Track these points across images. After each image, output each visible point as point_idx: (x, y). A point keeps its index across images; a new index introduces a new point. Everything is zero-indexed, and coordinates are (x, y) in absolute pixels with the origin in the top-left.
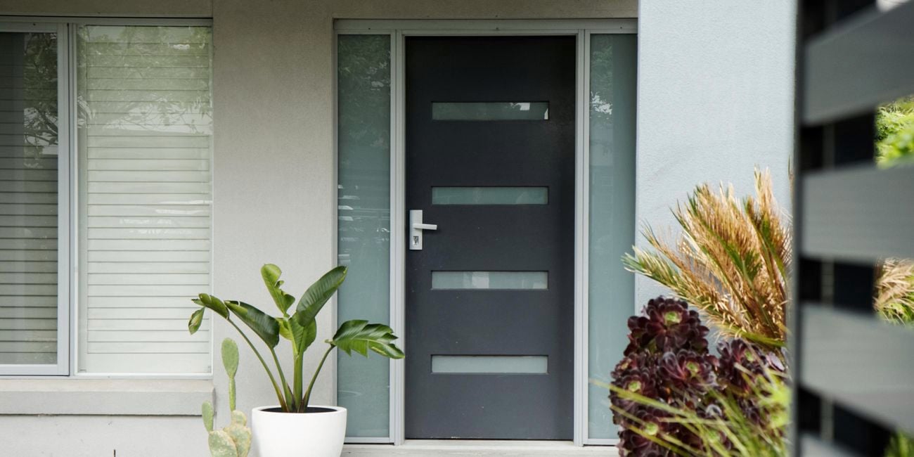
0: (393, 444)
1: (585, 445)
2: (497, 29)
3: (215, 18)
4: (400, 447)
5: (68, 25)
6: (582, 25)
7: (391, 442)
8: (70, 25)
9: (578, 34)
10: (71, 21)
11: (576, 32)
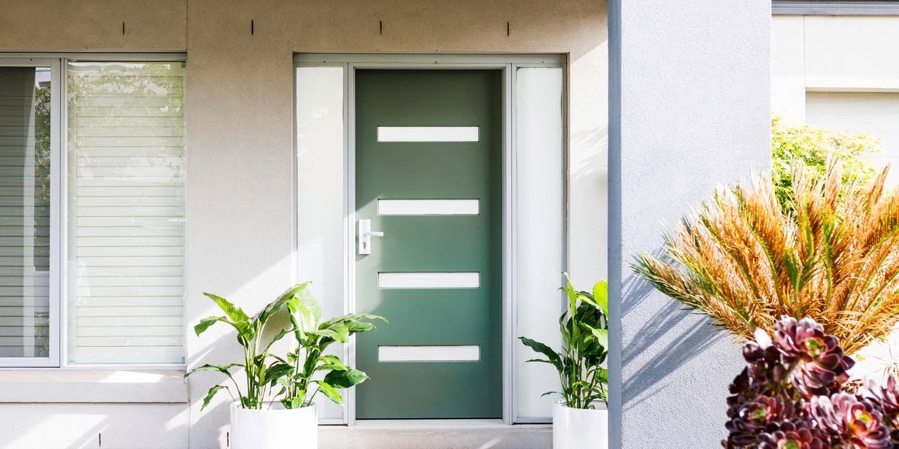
0: (346, 425)
1: (514, 424)
2: (436, 63)
3: (189, 52)
4: (352, 428)
5: (60, 60)
6: (510, 60)
7: (345, 423)
8: (62, 60)
9: (505, 67)
10: (62, 56)
11: (504, 65)
